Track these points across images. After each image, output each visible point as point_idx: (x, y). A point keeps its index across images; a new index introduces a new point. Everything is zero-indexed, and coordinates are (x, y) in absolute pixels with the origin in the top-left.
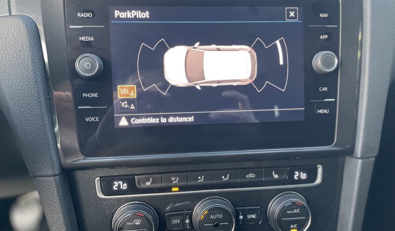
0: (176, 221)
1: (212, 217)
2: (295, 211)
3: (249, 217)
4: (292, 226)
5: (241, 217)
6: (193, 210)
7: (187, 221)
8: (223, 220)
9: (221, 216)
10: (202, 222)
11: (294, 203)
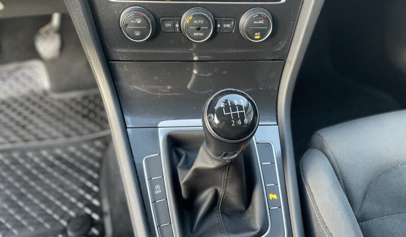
0: (168, 25)
1: (195, 22)
2: (260, 22)
3: (225, 26)
4: (256, 34)
5: (219, 26)
6: (182, 17)
7: (177, 26)
8: (203, 25)
9: (202, 22)
10: (187, 26)
11: (260, 16)
